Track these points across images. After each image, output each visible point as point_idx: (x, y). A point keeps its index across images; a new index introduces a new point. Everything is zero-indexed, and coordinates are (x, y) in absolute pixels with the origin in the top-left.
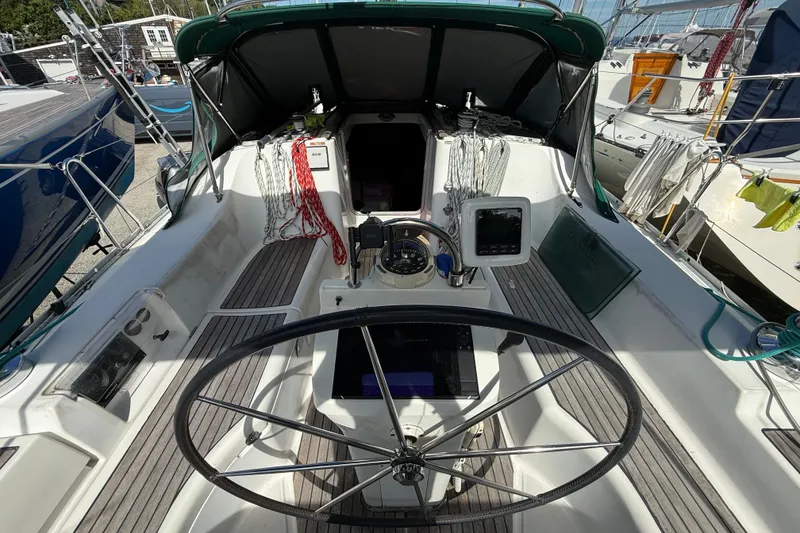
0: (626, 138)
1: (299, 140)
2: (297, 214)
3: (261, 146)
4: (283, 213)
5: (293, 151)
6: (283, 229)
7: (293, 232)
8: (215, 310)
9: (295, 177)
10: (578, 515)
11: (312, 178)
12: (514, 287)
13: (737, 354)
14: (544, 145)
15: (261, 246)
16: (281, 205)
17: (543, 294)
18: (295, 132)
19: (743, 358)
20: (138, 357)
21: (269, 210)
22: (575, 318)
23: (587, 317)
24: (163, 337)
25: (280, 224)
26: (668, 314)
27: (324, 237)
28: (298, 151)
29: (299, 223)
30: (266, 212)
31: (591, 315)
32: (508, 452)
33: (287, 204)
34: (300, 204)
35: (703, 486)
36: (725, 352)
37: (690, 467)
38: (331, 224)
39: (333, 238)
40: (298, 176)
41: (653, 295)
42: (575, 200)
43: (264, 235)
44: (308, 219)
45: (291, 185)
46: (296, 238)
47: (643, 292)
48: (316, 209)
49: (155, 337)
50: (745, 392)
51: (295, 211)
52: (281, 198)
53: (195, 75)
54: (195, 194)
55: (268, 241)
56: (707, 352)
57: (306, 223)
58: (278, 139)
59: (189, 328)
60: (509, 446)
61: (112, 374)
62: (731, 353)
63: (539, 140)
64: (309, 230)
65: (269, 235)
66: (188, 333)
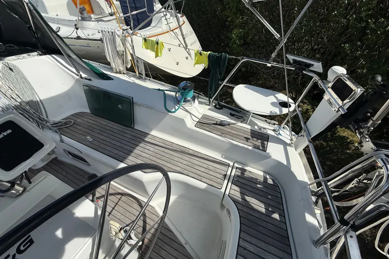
0: (92, 35)
10: (180, 197)
12: (92, 140)
13: (177, 108)
14: (41, 55)
17: (108, 132)
19: (179, 108)
22: (128, 132)
23: (132, 128)
26: (151, 108)
31: (132, 126)
32: (147, 204)
35: (196, 154)
36: (174, 110)
37: (191, 152)
41: (144, 104)
42: (86, 79)
47: (140, 105)
50: (184, 119)
56: (170, 113)
60: (146, 201)
62: (175, 109)
63: (36, 53)
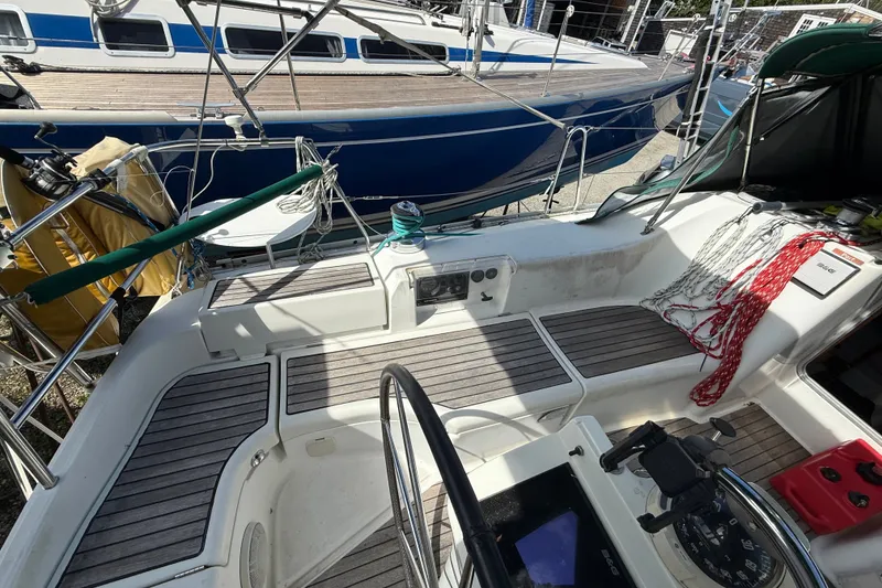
1: (823, 234)
2: (709, 309)
3: (757, 209)
4: (696, 293)
5: (793, 241)
6: (675, 308)
7: (683, 321)
8: (535, 317)
9: (756, 271)
11: (781, 289)
15: (634, 302)
16: (704, 284)
18: (830, 221)
20: (462, 296)
21: (685, 278)
24: (486, 299)
25: (679, 300)
27: (709, 359)
28: (801, 246)
29: (701, 318)
30: (678, 277)
33: (711, 289)
34: (727, 301)
38: (739, 354)
39: (720, 370)
40: (764, 272)
43: (651, 295)
44: (716, 326)
45: (741, 274)
46: (677, 328)
48: (739, 325)
49: (483, 294)
51: (713, 303)
52: (711, 279)
53: (761, 95)
54: (632, 212)
55: (647, 305)
57: (710, 326)
58: (794, 215)
59: (505, 308)
61: (442, 291)
64: (703, 334)
65: (654, 300)
66: (501, 312)
